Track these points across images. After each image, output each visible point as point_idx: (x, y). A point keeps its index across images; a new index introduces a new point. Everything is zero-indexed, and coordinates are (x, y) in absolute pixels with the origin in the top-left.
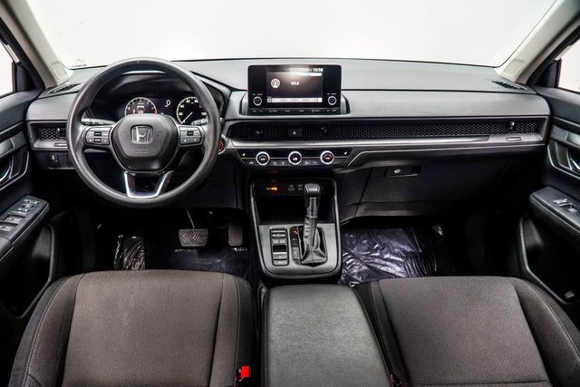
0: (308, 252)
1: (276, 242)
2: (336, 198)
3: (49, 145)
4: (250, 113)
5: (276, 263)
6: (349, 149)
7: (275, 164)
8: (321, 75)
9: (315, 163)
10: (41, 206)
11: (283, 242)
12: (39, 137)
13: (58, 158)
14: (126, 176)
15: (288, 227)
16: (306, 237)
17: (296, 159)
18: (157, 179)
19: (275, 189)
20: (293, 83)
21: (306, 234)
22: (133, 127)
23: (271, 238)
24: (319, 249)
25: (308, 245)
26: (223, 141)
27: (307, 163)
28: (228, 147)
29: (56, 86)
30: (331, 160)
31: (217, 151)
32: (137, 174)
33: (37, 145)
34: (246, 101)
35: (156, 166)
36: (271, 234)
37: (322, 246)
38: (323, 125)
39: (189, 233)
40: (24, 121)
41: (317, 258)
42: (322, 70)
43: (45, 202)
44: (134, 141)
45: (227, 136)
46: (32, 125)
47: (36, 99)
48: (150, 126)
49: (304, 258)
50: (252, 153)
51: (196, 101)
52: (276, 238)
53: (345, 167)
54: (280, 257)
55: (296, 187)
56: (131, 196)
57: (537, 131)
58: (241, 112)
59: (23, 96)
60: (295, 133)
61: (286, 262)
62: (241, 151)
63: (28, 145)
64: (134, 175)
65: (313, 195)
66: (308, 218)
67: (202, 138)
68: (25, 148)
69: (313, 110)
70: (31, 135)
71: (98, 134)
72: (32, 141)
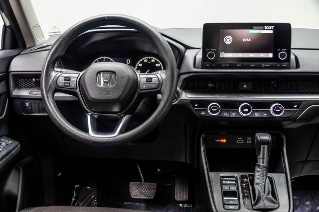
0: (259, 198)
1: (226, 188)
2: (285, 150)
3: (25, 93)
4: (203, 67)
5: (227, 207)
6: (299, 103)
7: (226, 114)
8: (271, 32)
9: (265, 115)
10: (14, 145)
11: (233, 188)
12: (18, 86)
13: (31, 105)
14: (89, 117)
15: (237, 175)
16: (257, 184)
17: (246, 110)
18: (117, 121)
19: (225, 141)
20: (245, 40)
21: (257, 181)
22: (99, 73)
23: (222, 185)
24: (270, 196)
25: (259, 192)
26: (178, 93)
27: (257, 115)
28: (181, 98)
29: (35, 46)
30: (281, 112)
31: (172, 102)
32: (99, 116)
33: (15, 93)
34: (200, 56)
35: (116, 109)
36: (221, 181)
37: (274, 194)
38: (273, 79)
39: (139, 186)
40: (7, 71)
41: (268, 205)
42: (272, 27)
43: (18, 143)
44: (98, 85)
45: (180, 88)
46: (13, 75)
47: (18, 54)
48: (113, 72)
49: (256, 204)
50: (204, 104)
51: (153, 61)
52: (226, 185)
53: (294, 120)
54: (231, 202)
56: (92, 135)
58: (194, 66)
59: (8, 52)
60: (245, 86)
61: (237, 207)
62: (193, 102)
63: (8, 92)
64: (96, 116)
65: (264, 142)
66: (259, 166)
67: (160, 84)
68: (6, 94)
69: (263, 64)
70: (11, 85)
71: (68, 79)
72: (12, 89)
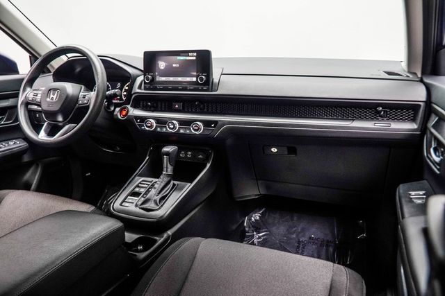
0: (148, 200)
4: (145, 89)
5: (124, 204)
6: (216, 122)
7: (159, 130)
8: (194, 58)
9: (188, 132)
11: (142, 190)
14: (45, 125)
17: (172, 126)
20: (174, 65)
23: (137, 186)
24: (158, 199)
27: (182, 131)
30: (199, 129)
36: (139, 184)
37: (164, 198)
38: (197, 100)
42: (195, 54)
43: (26, 144)
44: (47, 100)
45: (131, 106)
48: (59, 90)
49: (142, 204)
50: (143, 119)
54: (130, 201)
55: (186, 154)
56: (40, 138)
57: (414, 120)
60: (177, 106)
61: (131, 205)
62: (137, 118)
69: (189, 87)
